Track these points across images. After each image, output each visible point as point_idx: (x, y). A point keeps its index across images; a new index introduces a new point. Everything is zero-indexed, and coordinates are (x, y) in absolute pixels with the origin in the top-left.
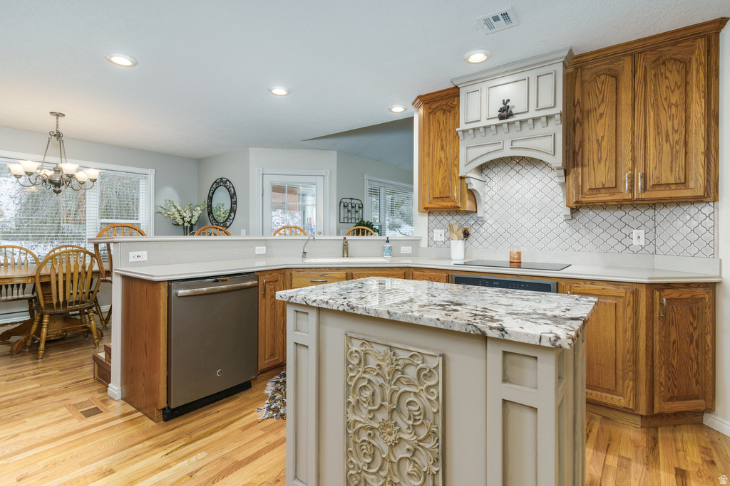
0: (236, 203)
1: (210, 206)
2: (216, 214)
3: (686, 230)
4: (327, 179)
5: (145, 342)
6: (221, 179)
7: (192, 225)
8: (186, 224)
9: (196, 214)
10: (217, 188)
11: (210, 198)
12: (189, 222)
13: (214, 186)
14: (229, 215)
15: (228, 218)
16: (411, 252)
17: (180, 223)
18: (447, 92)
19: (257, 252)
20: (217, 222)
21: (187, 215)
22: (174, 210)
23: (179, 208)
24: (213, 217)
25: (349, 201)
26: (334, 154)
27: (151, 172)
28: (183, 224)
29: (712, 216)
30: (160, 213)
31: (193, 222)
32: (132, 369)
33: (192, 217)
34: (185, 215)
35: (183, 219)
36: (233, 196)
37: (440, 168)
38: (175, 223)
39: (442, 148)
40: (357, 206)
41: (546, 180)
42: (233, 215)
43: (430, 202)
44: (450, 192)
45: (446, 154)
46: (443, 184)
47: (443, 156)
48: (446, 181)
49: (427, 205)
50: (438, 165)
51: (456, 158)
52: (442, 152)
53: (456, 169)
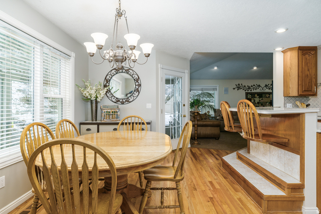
0: (140, 85)
4: (187, 75)
10: (117, 73)
15: (132, 95)
20: (117, 98)
24: (112, 95)
27: (73, 55)
36: (137, 81)
42: (137, 94)
43: (303, 92)
44: (312, 88)
45: (310, 73)
46: (308, 85)
47: (308, 73)
48: (310, 84)
49: (302, 93)
50: (306, 77)
51: (314, 75)
52: (308, 72)
53: (314, 79)
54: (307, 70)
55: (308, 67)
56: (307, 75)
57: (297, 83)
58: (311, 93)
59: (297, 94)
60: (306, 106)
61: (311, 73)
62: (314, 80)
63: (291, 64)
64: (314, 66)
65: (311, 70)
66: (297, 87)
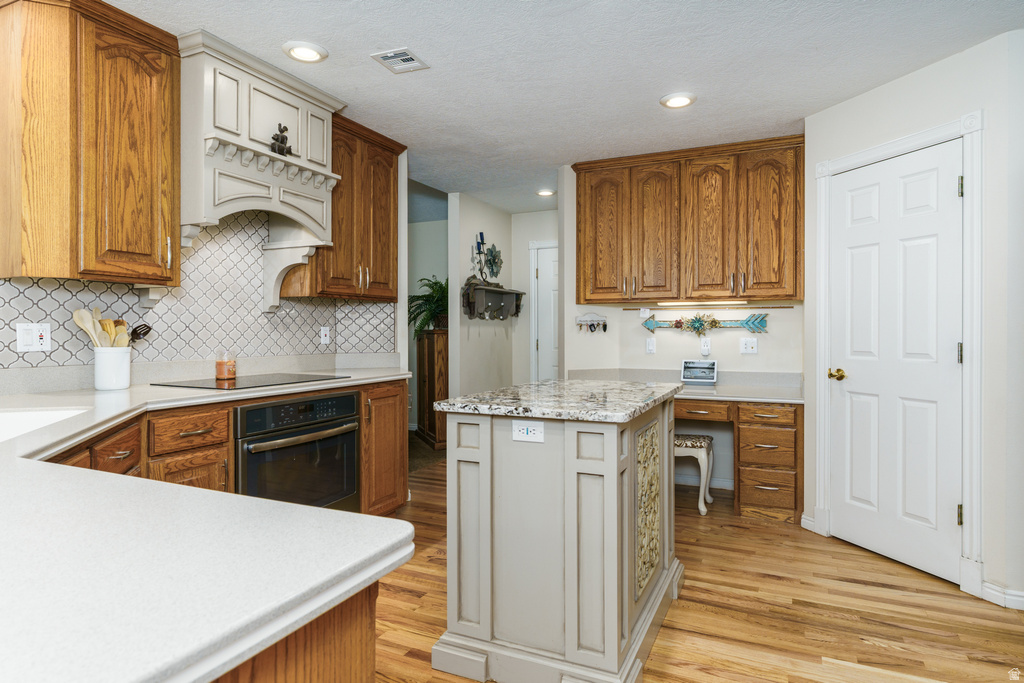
3: (368, 328)
18: (148, 31)
29: (392, 316)
37: (127, 186)
39: (133, 145)
41: (242, 251)
43: (100, 259)
44: (151, 245)
45: (141, 162)
46: (134, 224)
47: (134, 163)
48: (142, 220)
49: (93, 266)
50: (121, 177)
51: (165, 178)
52: (132, 153)
53: (164, 200)
54: (125, 140)
55: (132, 127)
56: (129, 173)
57: (68, 202)
58: (150, 271)
59: (67, 266)
60: (127, 338)
61: (147, 164)
62: (162, 203)
63: (29, 83)
64: (163, 134)
65: (147, 148)
66: (67, 225)
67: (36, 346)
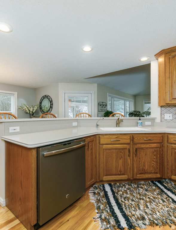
0: (52, 104)
1: (40, 106)
2: (43, 109)
4: (93, 95)
5: (21, 181)
6: (46, 96)
7: (33, 113)
8: (31, 113)
9: (35, 109)
10: (43, 99)
11: (41, 103)
12: (32, 112)
13: (42, 98)
14: (50, 109)
15: (49, 110)
16: (150, 124)
17: (28, 112)
19: (73, 125)
20: (44, 112)
21: (31, 110)
22: (26, 107)
23: (28, 107)
24: (42, 110)
25: (102, 103)
26: (96, 85)
27: (16, 93)
28: (30, 113)
30: (20, 109)
31: (34, 112)
32: (12, 193)
33: (33, 110)
34: (30, 109)
35: (29, 111)
36: (51, 102)
38: (26, 112)
40: (105, 105)
42: (51, 109)
49: (168, 102)
67: (169, 118)
